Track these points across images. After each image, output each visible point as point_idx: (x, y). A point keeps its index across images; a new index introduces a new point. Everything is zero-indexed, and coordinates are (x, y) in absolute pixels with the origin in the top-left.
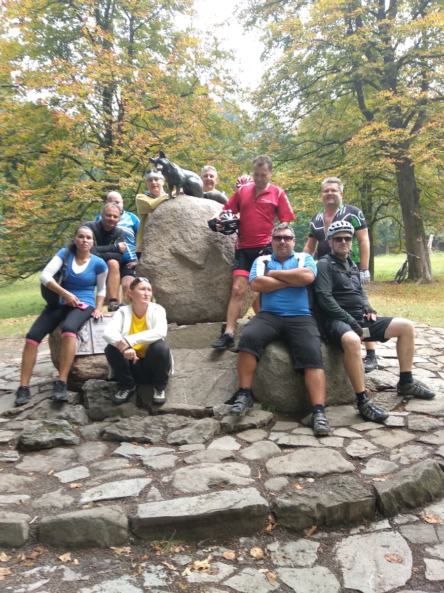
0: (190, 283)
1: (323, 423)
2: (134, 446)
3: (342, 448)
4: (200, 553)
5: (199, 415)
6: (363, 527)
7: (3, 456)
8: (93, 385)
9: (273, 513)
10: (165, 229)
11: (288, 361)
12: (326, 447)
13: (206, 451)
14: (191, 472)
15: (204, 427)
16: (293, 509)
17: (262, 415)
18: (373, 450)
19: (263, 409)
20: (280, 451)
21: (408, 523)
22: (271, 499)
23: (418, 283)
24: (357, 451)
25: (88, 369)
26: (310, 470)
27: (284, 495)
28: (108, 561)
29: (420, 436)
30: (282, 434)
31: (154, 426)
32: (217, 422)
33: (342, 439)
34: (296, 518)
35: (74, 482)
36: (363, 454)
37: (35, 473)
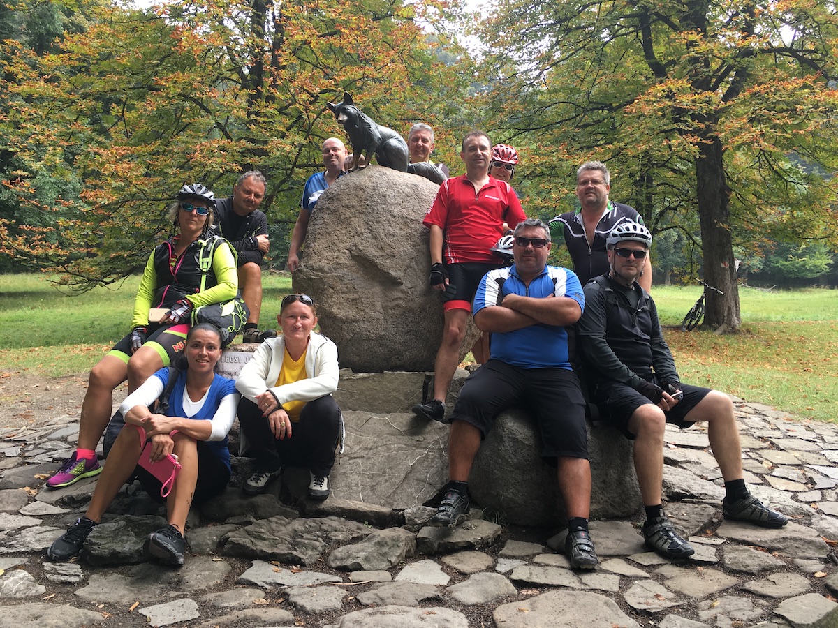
0: (379, 306)
1: (587, 548)
2: (274, 568)
3: (617, 594)
5: (381, 521)
7: (56, 573)
10: (343, 217)
12: (591, 590)
13: (394, 584)
14: (369, 620)
15: (390, 543)
17: (484, 529)
18: (670, 600)
19: (485, 519)
20: (516, 592)
23: (718, 332)
24: (643, 600)
29: (745, 582)
30: (517, 562)
31: (309, 536)
32: (411, 535)
33: (617, 578)
35: (174, 625)
36: (654, 606)
37: (108, 605)
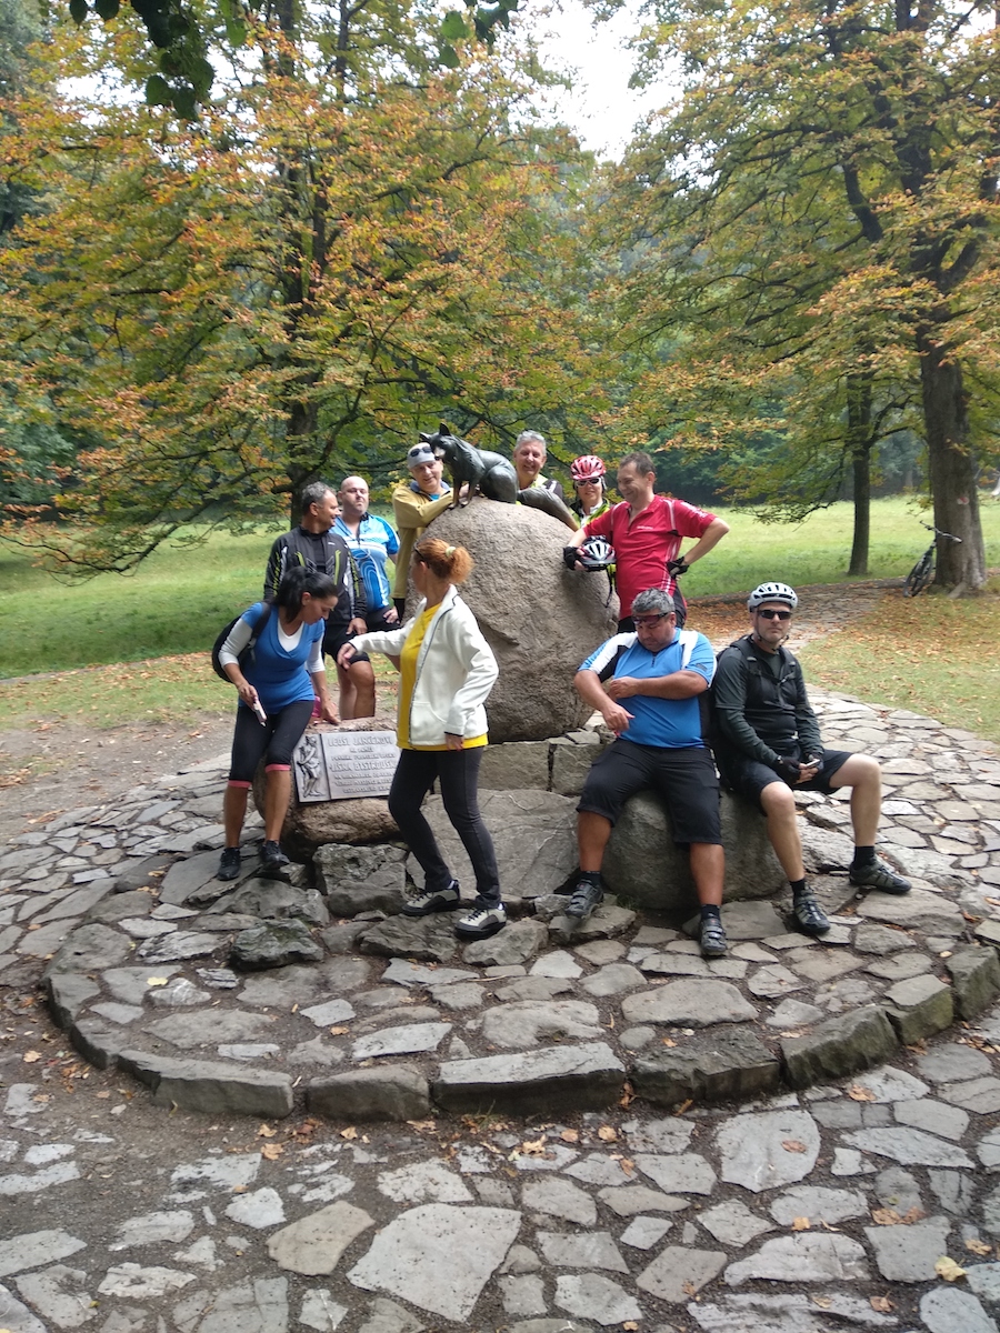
1: (716, 935)
2: (413, 967)
3: (742, 981)
4: (529, 1132)
6: (758, 1104)
7: (212, 979)
8: (332, 854)
9: (631, 1082)
11: (662, 826)
12: (718, 978)
13: (529, 979)
14: (509, 1015)
15: (522, 937)
16: (659, 1076)
17: (616, 916)
18: (791, 984)
19: (619, 905)
20: (645, 982)
21: (825, 1099)
22: (629, 1061)
23: (954, 595)
24: (765, 986)
25: (322, 825)
26: (688, 1016)
27: (648, 1055)
28: (407, 1139)
29: (870, 963)
30: (649, 951)
31: (441, 932)
32: (543, 926)
33: (745, 964)
34: (664, 1088)
35: (335, 1025)
36: (775, 990)
37: (273, 1009)
